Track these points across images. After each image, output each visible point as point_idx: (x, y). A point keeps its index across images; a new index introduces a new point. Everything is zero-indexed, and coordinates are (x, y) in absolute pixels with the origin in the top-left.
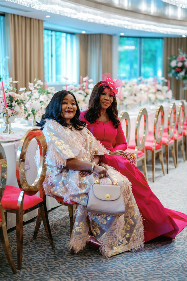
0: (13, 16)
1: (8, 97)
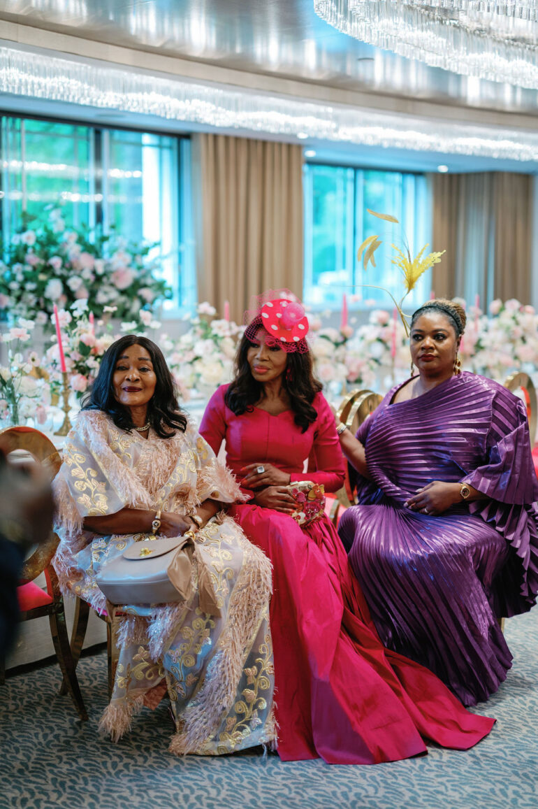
0: (211, 140)
1: (77, 345)
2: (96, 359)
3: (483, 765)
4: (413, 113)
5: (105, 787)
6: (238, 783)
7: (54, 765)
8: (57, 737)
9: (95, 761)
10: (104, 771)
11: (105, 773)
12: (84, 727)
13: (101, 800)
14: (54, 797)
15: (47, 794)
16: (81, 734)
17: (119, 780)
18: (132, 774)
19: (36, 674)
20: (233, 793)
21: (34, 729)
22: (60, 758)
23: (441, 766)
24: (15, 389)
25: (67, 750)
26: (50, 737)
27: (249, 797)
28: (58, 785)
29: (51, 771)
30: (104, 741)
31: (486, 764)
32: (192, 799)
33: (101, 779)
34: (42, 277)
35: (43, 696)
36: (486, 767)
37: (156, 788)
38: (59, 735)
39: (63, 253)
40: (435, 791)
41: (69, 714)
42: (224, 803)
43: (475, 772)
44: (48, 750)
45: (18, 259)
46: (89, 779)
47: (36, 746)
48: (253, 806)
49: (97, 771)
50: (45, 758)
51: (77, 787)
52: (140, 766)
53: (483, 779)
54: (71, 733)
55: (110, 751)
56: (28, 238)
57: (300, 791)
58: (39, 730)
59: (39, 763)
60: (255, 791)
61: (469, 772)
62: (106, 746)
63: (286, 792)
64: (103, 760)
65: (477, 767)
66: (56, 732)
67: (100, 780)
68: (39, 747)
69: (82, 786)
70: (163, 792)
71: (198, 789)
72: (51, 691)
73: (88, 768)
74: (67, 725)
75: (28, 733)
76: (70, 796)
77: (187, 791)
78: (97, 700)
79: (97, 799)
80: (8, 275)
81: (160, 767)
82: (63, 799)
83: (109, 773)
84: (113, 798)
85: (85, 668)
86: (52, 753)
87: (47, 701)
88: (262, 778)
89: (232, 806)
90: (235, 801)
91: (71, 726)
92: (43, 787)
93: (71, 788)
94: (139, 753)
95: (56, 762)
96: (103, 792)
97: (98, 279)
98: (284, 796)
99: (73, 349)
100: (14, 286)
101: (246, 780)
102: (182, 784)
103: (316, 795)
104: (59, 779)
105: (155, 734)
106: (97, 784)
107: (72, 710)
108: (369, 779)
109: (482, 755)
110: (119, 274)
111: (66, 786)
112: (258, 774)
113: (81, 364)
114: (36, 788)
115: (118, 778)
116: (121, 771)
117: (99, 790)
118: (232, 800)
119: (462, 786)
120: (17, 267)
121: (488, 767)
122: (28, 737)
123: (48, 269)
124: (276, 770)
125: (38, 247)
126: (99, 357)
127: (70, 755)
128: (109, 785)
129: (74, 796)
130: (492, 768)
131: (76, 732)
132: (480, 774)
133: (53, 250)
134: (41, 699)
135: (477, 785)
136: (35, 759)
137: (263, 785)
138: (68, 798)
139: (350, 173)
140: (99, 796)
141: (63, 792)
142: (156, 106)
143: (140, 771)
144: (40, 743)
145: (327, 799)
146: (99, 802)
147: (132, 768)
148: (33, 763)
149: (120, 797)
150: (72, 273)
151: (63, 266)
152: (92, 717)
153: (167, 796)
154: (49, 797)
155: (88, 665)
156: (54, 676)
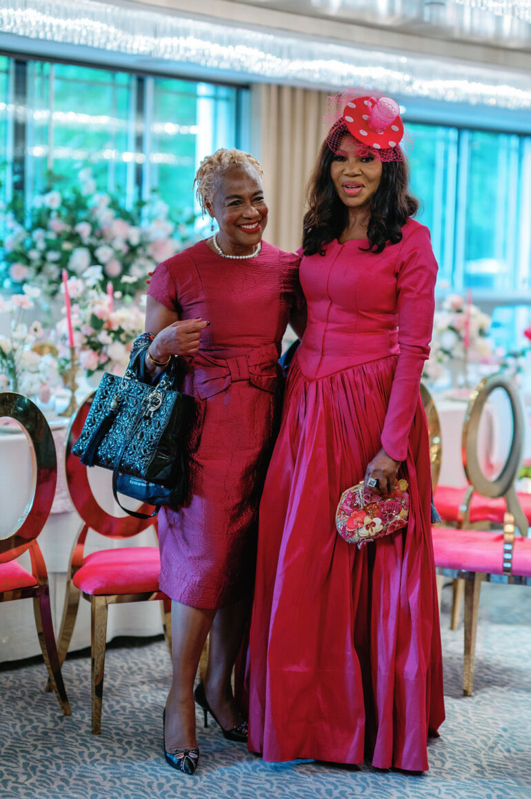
1: (88, 318)
2: (109, 334)
3: (486, 774)
4: (506, 66)
5: (78, 773)
6: (219, 776)
7: (28, 753)
8: (35, 728)
9: (71, 751)
10: (79, 759)
11: (80, 761)
12: (65, 721)
13: (71, 784)
14: (22, 778)
15: (16, 776)
16: (62, 727)
17: (93, 768)
18: (109, 763)
19: (23, 672)
20: (211, 785)
21: (12, 720)
22: (35, 747)
23: (441, 773)
24: (16, 363)
25: (44, 740)
26: (28, 728)
27: (226, 788)
28: (29, 769)
29: (24, 757)
30: (85, 734)
31: (489, 773)
32: (167, 787)
33: (75, 766)
34: (67, 246)
35: (27, 693)
36: (489, 776)
37: (131, 776)
38: (38, 726)
39: (93, 219)
40: (426, 793)
41: (52, 709)
42: (199, 792)
43: (475, 779)
44: (24, 739)
45: (41, 224)
46: (62, 765)
47: (11, 734)
48: (229, 796)
49: (72, 759)
50: (19, 745)
51: (48, 772)
52: (118, 757)
53: (483, 786)
54: (51, 725)
55: (88, 742)
56: (52, 200)
57: (283, 786)
58: (17, 721)
59: (13, 750)
60: (234, 783)
61: (469, 779)
62: (86, 738)
63: (268, 786)
64: (80, 750)
65: (480, 775)
66: (36, 724)
67: (73, 767)
68: (15, 736)
69: (54, 771)
70: (137, 780)
71: (174, 779)
72: (36, 687)
73: (63, 756)
74: (48, 719)
75: (5, 723)
76: (39, 778)
77: (163, 781)
78: (84, 699)
79: (67, 782)
80: (28, 243)
81: (140, 759)
82: (31, 781)
83: (84, 761)
84: (84, 783)
85: (77, 670)
86: (28, 742)
87: (30, 697)
88: (245, 773)
89: (207, 795)
90: (211, 791)
91: (52, 719)
92: (14, 770)
93: (41, 772)
94: (119, 745)
95: (31, 749)
96: (74, 777)
97: (132, 250)
98: (264, 789)
99: (84, 323)
100: (34, 255)
101: (227, 774)
102: (158, 775)
103: (299, 790)
104: (31, 764)
105: (140, 730)
106: (70, 770)
107: (55, 705)
108: (359, 780)
109: (488, 765)
110: (158, 246)
111: (37, 770)
112: (241, 770)
113: (93, 339)
114: (6, 770)
115: (93, 766)
116: (97, 760)
117: (70, 775)
118: (208, 790)
119: (458, 791)
120: (38, 234)
121: (491, 777)
122: (6, 727)
123: (74, 237)
124: (262, 767)
125: (64, 212)
126: (113, 331)
127: (47, 744)
128: (83, 772)
129: (43, 779)
130: (495, 777)
131: (56, 724)
132: (481, 781)
133: (82, 215)
134: (24, 695)
135: (475, 791)
136: (9, 746)
137: (244, 779)
138: (37, 780)
139: (453, 134)
140: (70, 780)
141: (33, 775)
142: (193, 53)
143: (117, 761)
144: (16, 733)
145: (310, 794)
146: (68, 785)
147: (108, 758)
148: (6, 749)
149: (92, 782)
150: (102, 242)
151: (92, 234)
152: (74, 712)
153: (141, 783)
154: (18, 778)
155: (81, 666)
156: (41, 674)
